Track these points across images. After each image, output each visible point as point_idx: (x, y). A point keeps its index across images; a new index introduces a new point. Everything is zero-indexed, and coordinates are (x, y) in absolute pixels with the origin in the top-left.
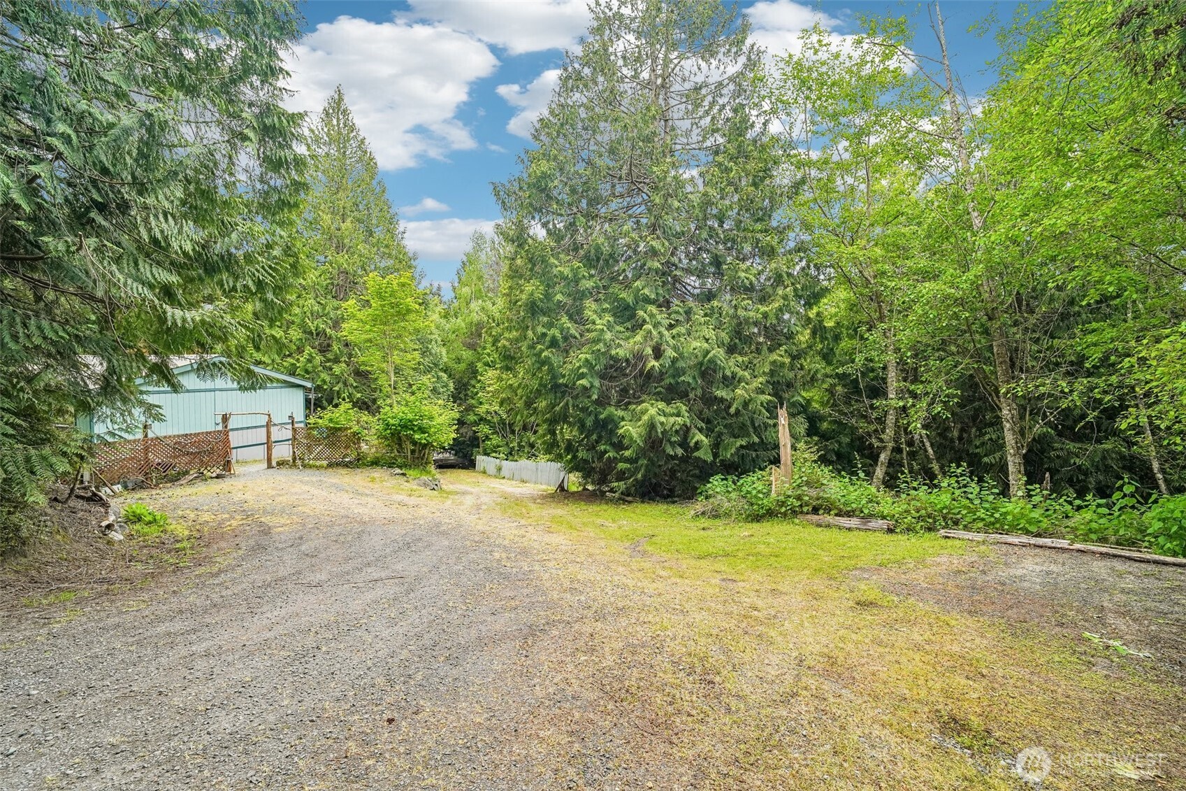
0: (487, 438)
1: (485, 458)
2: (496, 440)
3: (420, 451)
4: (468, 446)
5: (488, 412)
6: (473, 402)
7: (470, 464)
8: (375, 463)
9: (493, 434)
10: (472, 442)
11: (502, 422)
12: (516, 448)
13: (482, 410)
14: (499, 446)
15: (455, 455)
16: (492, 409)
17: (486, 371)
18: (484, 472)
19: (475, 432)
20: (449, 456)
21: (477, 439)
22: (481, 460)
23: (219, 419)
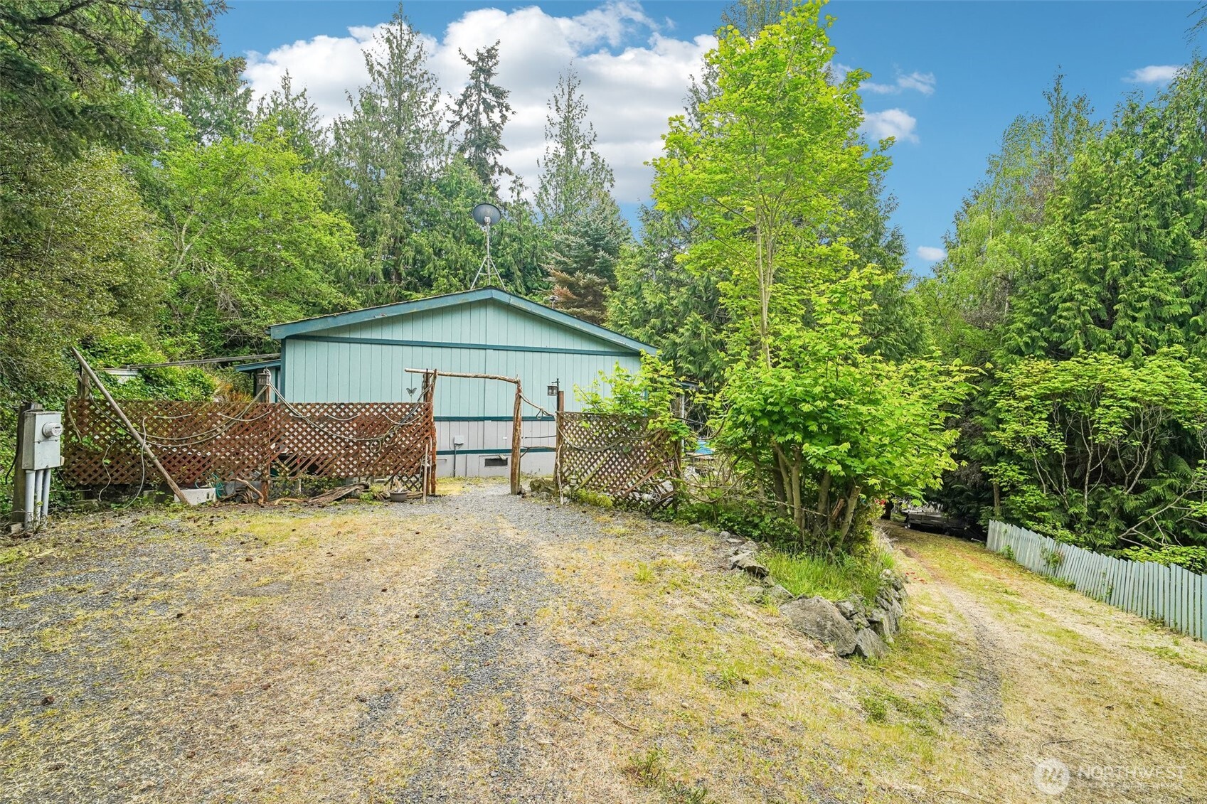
0: (1014, 488)
1: (1007, 527)
2: (1034, 495)
3: (832, 498)
4: (969, 499)
5: (1018, 438)
6: (984, 420)
7: (973, 533)
8: (708, 515)
9: (1026, 482)
10: (978, 493)
11: (1053, 460)
12: (1085, 519)
13: (1003, 437)
14: (1040, 509)
15: (945, 510)
16: (1028, 432)
17: (1013, 362)
18: (1009, 557)
19: (986, 476)
20: (934, 512)
21: (990, 488)
22: (1000, 532)
23: (418, 382)
